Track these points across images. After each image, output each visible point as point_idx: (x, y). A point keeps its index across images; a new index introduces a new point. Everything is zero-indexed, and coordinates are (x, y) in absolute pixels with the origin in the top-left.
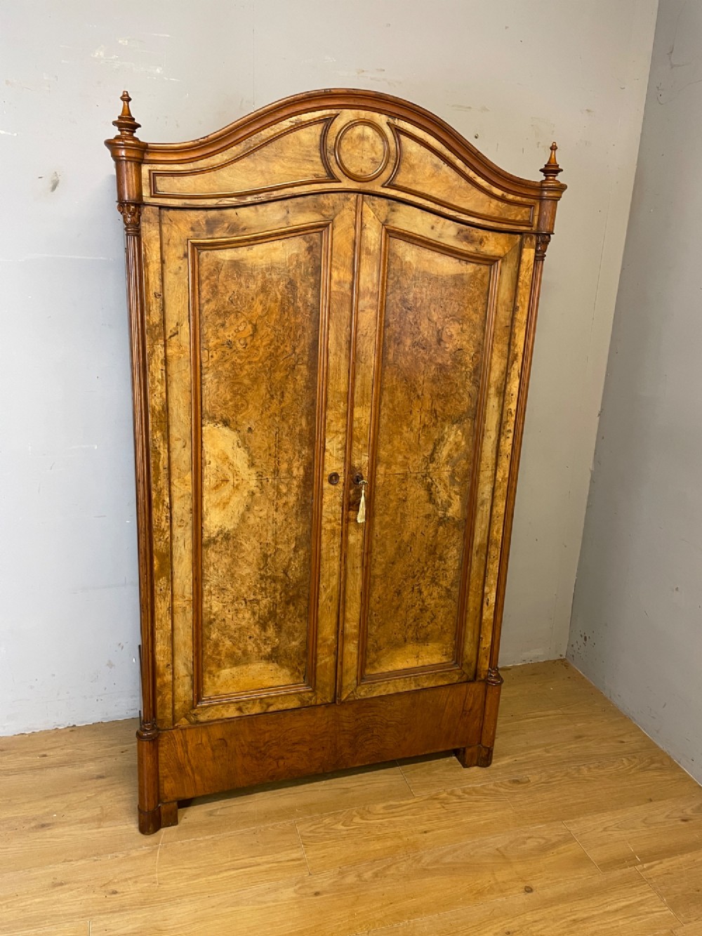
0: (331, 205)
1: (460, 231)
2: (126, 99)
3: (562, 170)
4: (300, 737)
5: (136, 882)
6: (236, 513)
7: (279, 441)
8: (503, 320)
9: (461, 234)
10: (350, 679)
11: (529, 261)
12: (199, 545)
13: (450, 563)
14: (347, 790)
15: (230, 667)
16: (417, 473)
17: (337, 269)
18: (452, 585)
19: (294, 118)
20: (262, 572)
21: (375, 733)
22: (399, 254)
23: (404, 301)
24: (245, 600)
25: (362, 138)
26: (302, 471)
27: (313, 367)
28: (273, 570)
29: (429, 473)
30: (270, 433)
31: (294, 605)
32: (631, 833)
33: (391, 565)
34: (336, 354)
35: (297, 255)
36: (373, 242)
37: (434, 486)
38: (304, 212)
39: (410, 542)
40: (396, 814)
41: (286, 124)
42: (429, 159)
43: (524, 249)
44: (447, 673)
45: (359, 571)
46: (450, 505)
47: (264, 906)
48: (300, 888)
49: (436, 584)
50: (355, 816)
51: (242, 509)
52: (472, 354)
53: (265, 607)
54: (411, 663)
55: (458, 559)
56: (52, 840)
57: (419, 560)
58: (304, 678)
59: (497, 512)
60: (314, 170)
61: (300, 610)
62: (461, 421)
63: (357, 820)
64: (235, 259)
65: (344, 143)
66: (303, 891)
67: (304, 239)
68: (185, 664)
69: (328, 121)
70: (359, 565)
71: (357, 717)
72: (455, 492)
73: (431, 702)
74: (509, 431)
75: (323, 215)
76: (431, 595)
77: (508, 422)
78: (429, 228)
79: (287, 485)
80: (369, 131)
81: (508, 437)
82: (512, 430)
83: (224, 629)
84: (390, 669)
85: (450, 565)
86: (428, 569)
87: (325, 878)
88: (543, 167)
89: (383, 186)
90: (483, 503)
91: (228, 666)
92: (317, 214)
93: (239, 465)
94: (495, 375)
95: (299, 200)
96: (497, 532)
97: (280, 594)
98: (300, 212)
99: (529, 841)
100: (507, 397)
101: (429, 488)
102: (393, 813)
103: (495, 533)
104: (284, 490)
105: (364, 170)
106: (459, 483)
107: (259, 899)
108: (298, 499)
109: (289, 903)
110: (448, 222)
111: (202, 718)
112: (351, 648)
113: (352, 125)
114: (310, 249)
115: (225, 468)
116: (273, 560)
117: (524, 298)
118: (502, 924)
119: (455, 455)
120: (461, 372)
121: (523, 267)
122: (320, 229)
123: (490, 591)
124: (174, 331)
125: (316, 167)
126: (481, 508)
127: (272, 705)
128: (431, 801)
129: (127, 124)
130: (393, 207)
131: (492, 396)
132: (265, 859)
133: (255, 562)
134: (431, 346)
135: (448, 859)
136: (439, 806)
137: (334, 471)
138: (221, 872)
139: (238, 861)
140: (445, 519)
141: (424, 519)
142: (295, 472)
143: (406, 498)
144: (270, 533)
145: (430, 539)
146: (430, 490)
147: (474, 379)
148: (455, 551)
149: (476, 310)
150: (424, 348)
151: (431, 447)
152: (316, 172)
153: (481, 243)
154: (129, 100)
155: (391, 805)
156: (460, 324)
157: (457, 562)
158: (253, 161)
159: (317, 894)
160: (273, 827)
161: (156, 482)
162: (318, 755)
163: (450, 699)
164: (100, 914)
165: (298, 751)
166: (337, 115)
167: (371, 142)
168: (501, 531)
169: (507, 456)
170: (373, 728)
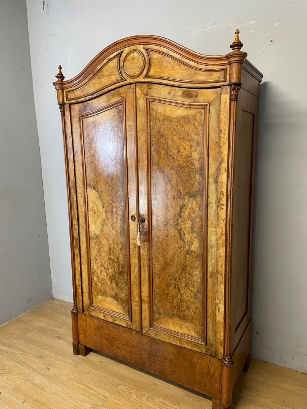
0: (124, 92)
1: (184, 92)
2: (60, 68)
4: (126, 342)
5: (56, 370)
6: (99, 227)
7: (112, 198)
8: (214, 139)
9: (184, 94)
10: (146, 323)
11: (225, 103)
12: (88, 239)
13: (195, 278)
15: (101, 296)
16: (172, 222)
17: (129, 120)
18: (198, 291)
19: (107, 58)
20: (110, 256)
21: (160, 359)
22: (155, 109)
23: (159, 132)
24: (104, 267)
25: (133, 58)
26: (121, 213)
27: (122, 165)
28: (113, 256)
29: (179, 223)
30: (109, 194)
31: (122, 276)
33: (163, 270)
34: (130, 159)
35: (114, 116)
36: (142, 105)
37: (182, 231)
38: (114, 97)
39: (171, 260)
41: (105, 61)
42: (164, 59)
43: (222, 96)
44: (198, 345)
45: (147, 268)
46: (192, 244)
49: (188, 288)
51: (101, 226)
52: (198, 158)
53: (111, 273)
54: (178, 329)
55: (200, 277)
57: (177, 271)
58: (128, 313)
59: (220, 254)
61: (125, 279)
62: (195, 196)
63: (144, 399)
64: (93, 121)
65: (127, 63)
67: (116, 108)
68: (86, 288)
69: (120, 55)
70: (146, 265)
71: (151, 345)
72: (195, 237)
73: (188, 357)
74: (223, 205)
75: (121, 97)
76: (185, 293)
77: (221, 199)
78: (168, 94)
79: (116, 218)
80: (136, 54)
81: (223, 209)
82: (225, 204)
83: (98, 277)
84: (166, 327)
85: (195, 279)
86: (183, 277)
88: (232, 44)
89: (144, 78)
90: (211, 247)
91: (100, 295)
92: (119, 97)
93: (99, 206)
94: (212, 171)
95: (113, 92)
96: (221, 266)
97: (117, 269)
98: (113, 97)
100: (219, 184)
101: (179, 231)
103: (219, 266)
104: (115, 220)
105: (135, 72)
106: (196, 232)
108: (120, 226)
110: (177, 89)
111: (93, 314)
112: (145, 307)
113: (128, 54)
114: (118, 113)
115: (95, 207)
116: (113, 252)
117: (225, 125)
119: (193, 216)
120: (192, 169)
121: (222, 106)
122: (121, 103)
123: (220, 303)
124: (76, 151)
125: (117, 76)
126: (211, 249)
127: (116, 320)
130: (150, 87)
131: (211, 183)
133: (107, 251)
134: (174, 154)
137: (133, 215)
140: (190, 251)
141: (178, 249)
142: (119, 213)
143: (168, 235)
144: (111, 239)
145: (183, 261)
146: (180, 233)
147: (200, 173)
148: (198, 272)
149: (198, 135)
150: (171, 156)
151: (179, 209)
152: (117, 78)
153: (196, 97)
156: (189, 142)
157: (200, 279)
158: (95, 80)
160: (112, 380)
161: (73, 209)
162: (134, 356)
163: (199, 361)
164: (38, 373)
165: (126, 349)
166: (123, 51)
167: (137, 59)
168: (224, 266)
169: (223, 220)
170: (158, 356)
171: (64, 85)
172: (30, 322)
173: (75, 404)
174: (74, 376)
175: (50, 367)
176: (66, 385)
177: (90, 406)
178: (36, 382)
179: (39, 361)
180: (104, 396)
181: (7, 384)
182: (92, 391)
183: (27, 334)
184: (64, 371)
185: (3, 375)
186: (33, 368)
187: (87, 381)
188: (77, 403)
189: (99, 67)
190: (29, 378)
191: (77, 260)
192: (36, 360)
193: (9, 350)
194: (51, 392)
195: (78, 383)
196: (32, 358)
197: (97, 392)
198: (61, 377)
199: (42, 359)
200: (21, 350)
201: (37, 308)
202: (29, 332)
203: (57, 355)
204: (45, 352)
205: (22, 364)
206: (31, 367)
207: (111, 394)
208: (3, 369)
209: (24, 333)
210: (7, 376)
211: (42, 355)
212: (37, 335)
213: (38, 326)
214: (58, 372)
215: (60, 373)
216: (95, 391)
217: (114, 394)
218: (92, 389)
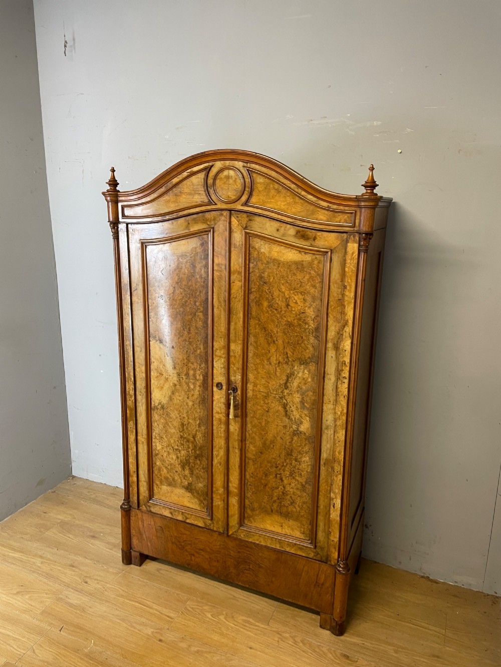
0: (212, 218)
1: (298, 232)
2: (113, 170)
4: (203, 547)
5: (98, 583)
6: (167, 395)
7: (188, 357)
8: (335, 295)
9: (299, 234)
10: (234, 521)
11: (353, 253)
12: (149, 409)
13: (303, 466)
14: (235, 598)
15: (166, 486)
16: (275, 394)
17: (218, 257)
18: (306, 483)
19: (188, 171)
20: (182, 434)
21: (251, 567)
22: (257, 247)
23: (261, 277)
24: (173, 448)
25: (228, 177)
26: (201, 377)
27: (206, 314)
28: (187, 434)
29: (284, 396)
30: (183, 351)
31: (199, 460)
33: (260, 454)
34: (218, 308)
35: (196, 248)
36: (238, 240)
37: (288, 406)
38: (197, 223)
39: (272, 442)
40: (246, 628)
41: (185, 174)
42: (272, 186)
43: (349, 244)
44: (304, 548)
45: (237, 451)
46: (301, 423)
48: (156, 632)
49: (294, 478)
50: (223, 614)
51: (170, 393)
52: (313, 317)
53: (184, 456)
54: (277, 529)
55: (311, 465)
56: (91, 545)
57: (279, 456)
58: (207, 509)
59: (338, 437)
60: (200, 199)
61: (203, 465)
62: (307, 363)
63: (222, 617)
65: (218, 181)
66: (156, 635)
67: (199, 239)
68: (144, 475)
69: (208, 170)
70: (237, 447)
71: (239, 550)
72: (305, 414)
73: (291, 563)
74: (344, 378)
75: (208, 225)
76: (290, 484)
77: (343, 370)
78: (275, 231)
79: (193, 384)
80: (232, 173)
81: (344, 382)
82: (347, 377)
83: (163, 461)
84: (262, 526)
85: (304, 467)
86: (287, 465)
87: (174, 636)
88: (364, 183)
89: (242, 205)
90: (327, 428)
91: (166, 484)
92: (204, 224)
93: (168, 367)
94: (332, 334)
95: (195, 216)
96: (339, 453)
97: (192, 451)
98: (195, 223)
100: (341, 351)
101: (285, 406)
102: (245, 626)
103: (337, 453)
104: (192, 387)
105: (230, 196)
106: (308, 409)
107: (135, 625)
108: (200, 394)
109: (144, 636)
110: (289, 226)
111: (153, 510)
112: (234, 501)
113: (221, 171)
114: (202, 244)
115: (161, 367)
116: (187, 429)
117: (351, 280)
119: (304, 387)
120: (305, 329)
121: (348, 257)
122: (207, 233)
123: (336, 498)
124: (135, 288)
125: (202, 197)
126: (326, 431)
127: (188, 518)
128: (275, 633)
129: (114, 183)
130: (251, 218)
131: (330, 349)
132: (155, 606)
133: (177, 426)
134: (281, 308)
136: (276, 639)
137: (220, 381)
138: (133, 601)
140: (298, 432)
141: (282, 428)
142: (198, 377)
143: (268, 410)
144: (185, 411)
145: (288, 444)
146: (286, 409)
147: (316, 335)
148: (308, 458)
149: (314, 286)
150: (276, 310)
151: (285, 378)
152: (202, 200)
153: (314, 240)
154: (115, 171)
155: (249, 621)
156: (302, 295)
157: (310, 467)
158: (169, 196)
159: (160, 640)
160: (177, 594)
161: (127, 368)
162: (215, 564)
163: (306, 568)
164: (72, 589)
165: (203, 555)
166: (212, 166)
167: (234, 179)
168: (343, 453)
169: (344, 397)
170: (249, 563)
171: (119, 197)
172: (45, 514)
173: (132, 629)
174: (123, 591)
175: (88, 580)
176: (115, 603)
177: (152, 630)
178: (71, 601)
179: (71, 572)
180: (168, 617)
181: (32, 605)
182: (151, 611)
183: (45, 533)
184: (108, 585)
185: (22, 595)
186: (64, 582)
187: (143, 597)
188: (135, 628)
189: (175, 180)
190: (61, 596)
191: (132, 438)
192: (65, 571)
193: (23, 557)
194: (96, 614)
195: (130, 600)
196: (59, 568)
197: (159, 612)
198: (106, 593)
199: (74, 568)
200: (41, 557)
201: (53, 492)
202: (48, 530)
203: (96, 562)
204: (77, 559)
205: (46, 577)
206: (61, 580)
207: (177, 613)
208: (22, 586)
209: (41, 531)
210: (29, 595)
211: (74, 563)
212: (60, 533)
213: (59, 521)
214: (100, 587)
215: (104, 588)
216: (156, 610)
217: (182, 612)
218: (151, 608)
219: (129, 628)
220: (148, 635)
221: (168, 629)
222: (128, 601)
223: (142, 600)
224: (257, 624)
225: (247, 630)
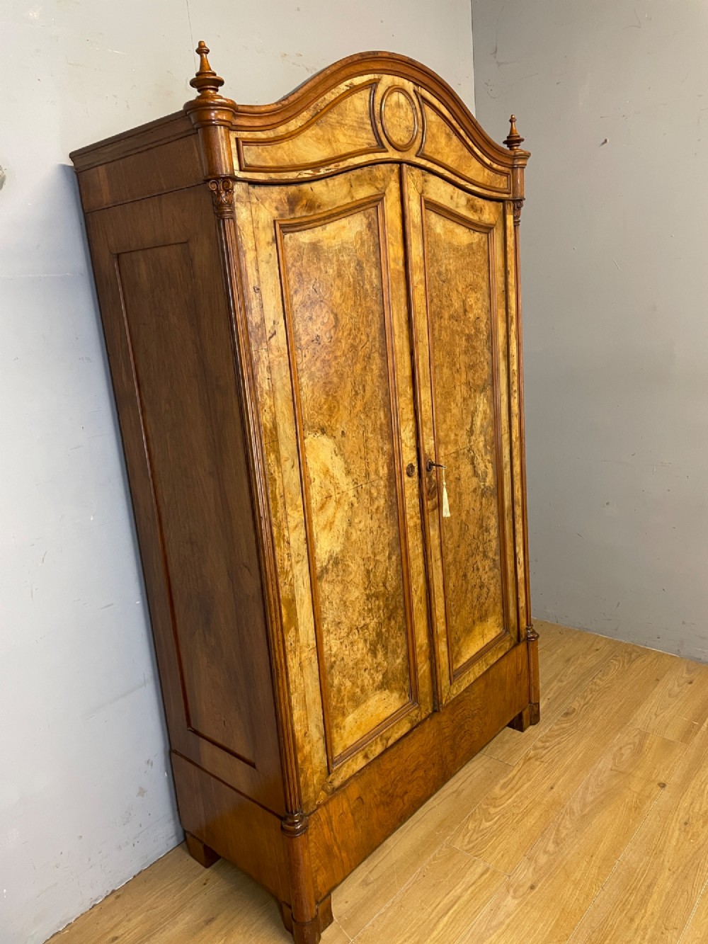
0: (381, 176)
1: (468, 201)
2: (202, 50)
3: (523, 140)
6: (341, 532)
7: (366, 441)
8: (501, 284)
9: (469, 203)
11: (511, 228)
12: (315, 580)
13: (492, 532)
14: (458, 793)
15: (353, 712)
16: (464, 449)
18: (495, 554)
19: (348, 82)
20: (368, 592)
22: (433, 227)
23: (439, 273)
24: (357, 628)
25: (398, 106)
26: (386, 469)
27: (384, 353)
28: (375, 585)
29: (471, 446)
30: (358, 433)
31: (394, 619)
32: (673, 708)
33: (457, 549)
34: (399, 336)
35: (361, 233)
36: (416, 214)
37: (476, 459)
38: (364, 185)
39: (467, 520)
40: (517, 787)
41: (343, 87)
42: (443, 128)
43: (507, 216)
46: (486, 475)
47: (504, 927)
48: (514, 892)
49: (486, 557)
50: (487, 809)
51: (345, 526)
52: (485, 321)
53: (373, 630)
55: (497, 527)
57: (474, 537)
58: (410, 695)
59: (516, 471)
60: (368, 139)
61: (399, 622)
62: (485, 389)
63: (492, 810)
64: (314, 241)
65: (387, 110)
66: (519, 893)
67: (364, 215)
68: (317, 726)
69: (373, 85)
71: (453, 718)
72: (488, 461)
74: (515, 391)
75: (377, 189)
76: (484, 569)
77: (513, 382)
78: (450, 199)
79: (377, 487)
80: (402, 98)
81: (515, 397)
83: (343, 670)
85: (492, 534)
86: (480, 543)
87: (524, 870)
89: (416, 156)
91: (351, 710)
92: (373, 188)
93: (339, 476)
95: (358, 172)
96: (518, 490)
97: (383, 610)
98: (360, 185)
99: (623, 751)
100: (511, 358)
101: (473, 461)
102: (512, 788)
104: (375, 494)
105: (402, 138)
106: (489, 451)
108: (386, 501)
109: (521, 910)
110: (461, 192)
111: (337, 783)
113: (390, 92)
114: (369, 226)
115: (328, 482)
116: (375, 575)
118: (675, 820)
119: (485, 424)
120: (481, 341)
121: (508, 233)
122: (376, 204)
123: (519, 549)
124: (272, 332)
125: (369, 136)
126: (505, 472)
127: (390, 737)
128: (528, 763)
129: (214, 79)
130: (426, 177)
131: (501, 361)
132: (458, 890)
133: (361, 582)
134: (460, 317)
135: (590, 798)
136: (538, 763)
137: (410, 462)
138: (435, 925)
139: (440, 906)
140: (485, 489)
141: (473, 494)
142: (381, 472)
143: (460, 476)
144: (369, 545)
145: (479, 513)
146: (474, 463)
147: (488, 346)
148: (494, 520)
149: (483, 278)
150: (456, 320)
151: (470, 419)
152: (370, 141)
153: (481, 212)
154: (207, 51)
155: (504, 783)
156: (475, 293)
157: (496, 530)
159: (532, 887)
160: (434, 859)
162: (431, 773)
165: (416, 779)
166: (379, 80)
169: (516, 416)
171: (237, 117)
189: (330, 97)
216: (466, 890)
217: (476, 856)
218: (459, 898)
219: (500, 931)
220: (519, 904)
221: (509, 876)
222: (435, 933)
223: (436, 911)
224: (510, 776)
225: (520, 787)
